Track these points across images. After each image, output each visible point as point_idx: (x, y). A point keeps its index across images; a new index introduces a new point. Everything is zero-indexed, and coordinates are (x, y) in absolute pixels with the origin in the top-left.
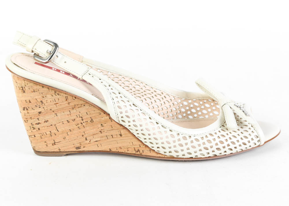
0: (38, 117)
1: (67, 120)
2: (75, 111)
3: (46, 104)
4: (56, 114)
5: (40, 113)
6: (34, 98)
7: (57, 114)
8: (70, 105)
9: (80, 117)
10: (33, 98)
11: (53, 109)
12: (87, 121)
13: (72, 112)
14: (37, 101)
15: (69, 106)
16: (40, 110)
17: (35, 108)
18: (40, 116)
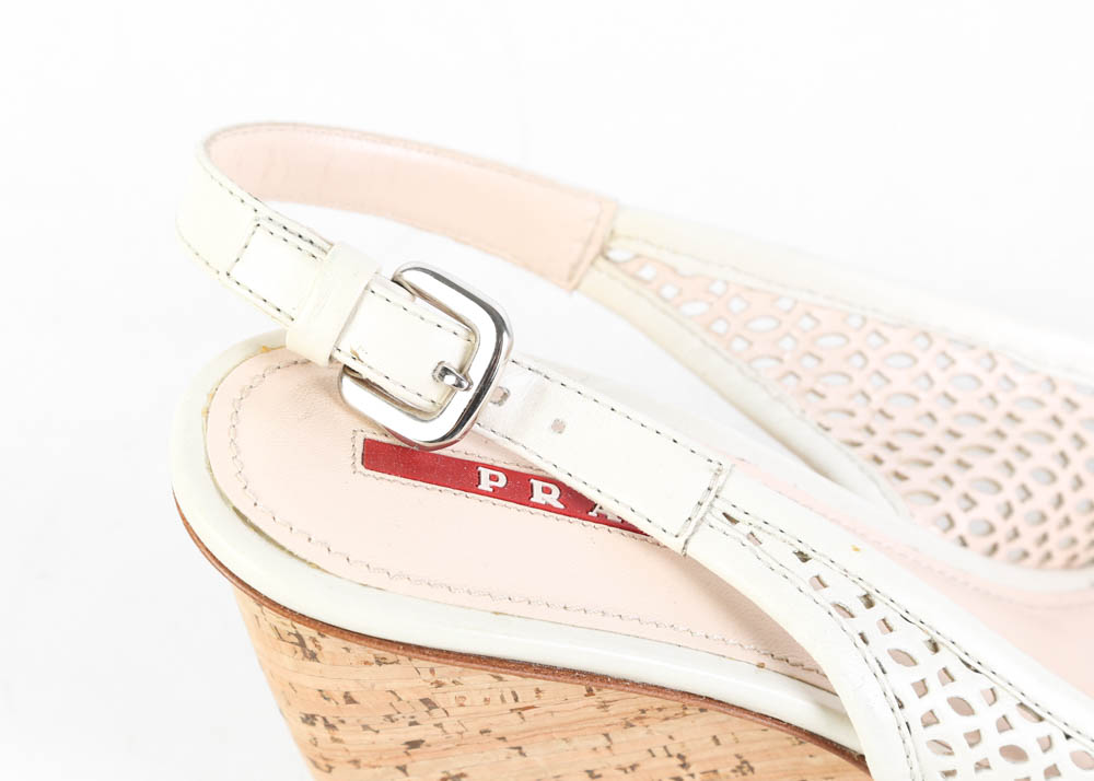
0: (405, 761)
1: (588, 771)
2: (639, 732)
3: (455, 711)
4: (520, 748)
5: (414, 744)
6: (377, 687)
7: (524, 750)
8: (612, 712)
9: (670, 756)
10: (373, 686)
11: (497, 731)
12: (715, 772)
13: (619, 737)
14: (400, 699)
15: (606, 714)
16: (415, 734)
17: (383, 726)
18: (415, 757)
